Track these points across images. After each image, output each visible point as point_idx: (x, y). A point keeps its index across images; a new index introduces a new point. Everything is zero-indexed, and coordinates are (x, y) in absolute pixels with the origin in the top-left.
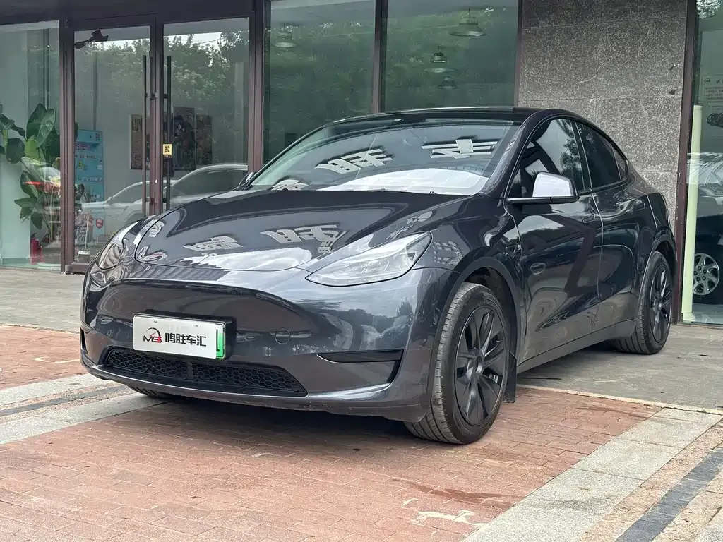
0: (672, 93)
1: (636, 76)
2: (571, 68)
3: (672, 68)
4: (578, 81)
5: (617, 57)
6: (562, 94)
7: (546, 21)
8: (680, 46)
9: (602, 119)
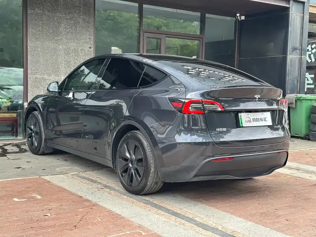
0: (90, 48)
1: (77, 39)
2: (51, 32)
3: (89, 39)
4: (54, 38)
5: (69, 31)
6: (48, 43)
7: (39, 9)
8: (92, 30)
9: (65, 55)
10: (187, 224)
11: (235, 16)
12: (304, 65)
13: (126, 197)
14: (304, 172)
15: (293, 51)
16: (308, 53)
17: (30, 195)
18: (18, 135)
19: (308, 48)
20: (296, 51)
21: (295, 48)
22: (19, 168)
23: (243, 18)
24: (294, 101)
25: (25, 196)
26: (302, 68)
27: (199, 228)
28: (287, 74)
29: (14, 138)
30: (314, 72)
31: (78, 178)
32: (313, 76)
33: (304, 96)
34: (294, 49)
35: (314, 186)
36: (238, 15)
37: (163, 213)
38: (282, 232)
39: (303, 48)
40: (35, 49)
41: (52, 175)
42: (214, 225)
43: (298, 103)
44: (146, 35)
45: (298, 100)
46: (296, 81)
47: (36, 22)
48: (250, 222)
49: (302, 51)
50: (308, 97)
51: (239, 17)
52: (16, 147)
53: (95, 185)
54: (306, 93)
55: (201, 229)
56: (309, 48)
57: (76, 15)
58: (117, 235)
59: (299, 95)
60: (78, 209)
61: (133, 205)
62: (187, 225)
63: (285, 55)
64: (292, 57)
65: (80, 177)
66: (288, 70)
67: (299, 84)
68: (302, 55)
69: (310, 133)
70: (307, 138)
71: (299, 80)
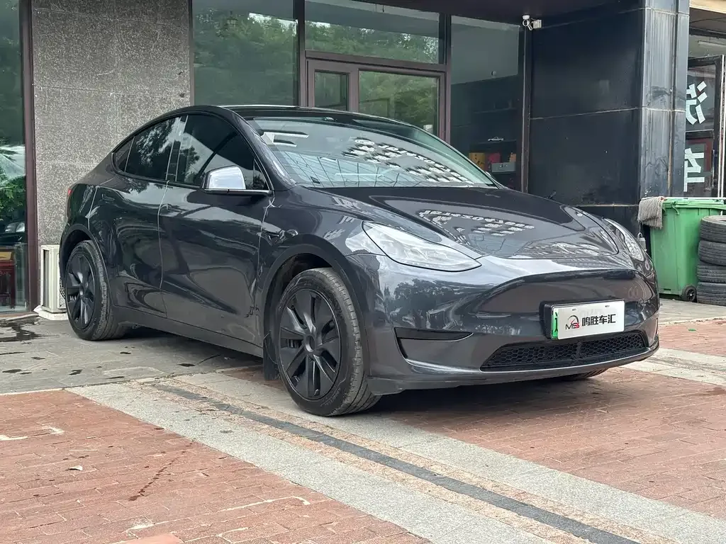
0: (182, 95)
1: (151, 76)
2: (88, 59)
3: (180, 74)
4: (96, 73)
5: (132, 56)
6: (81, 84)
7: (58, 5)
8: (186, 55)
9: (122, 114)
10: (412, 479)
11: (520, 21)
12: (680, 130)
13: (266, 426)
14: (685, 366)
15: (654, 97)
16: (689, 103)
17: (38, 428)
18: (17, 302)
19: (688, 92)
20: (661, 98)
21: (659, 90)
22: (14, 371)
23: (538, 24)
24: (659, 214)
25: (26, 430)
26: (676, 138)
27: (439, 488)
28: (643, 152)
29: (7, 309)
30: (702, 146)
31: (155, 391)
32: (701, 155)
33: (681, 200)
34: (658, 93)
35: (708, 395)
36: (526, 17)
37: (354, 458)
38: (636, 492)
39: (677, 92)
40: (52, 100)
41: (92, 385)
42: (475, 480)
43: (670, 216)
44: (314, 65)
45: (668, 210)
46: (662, 169)
47: (52, 34)
48: (561, 473)
49: (676, 98)
50: (691, 202)
51: (528, 23)
52: (10, 328)
53: (194, 404)
54: (686, 195)
55: (445, 491)
56: (692, 91)
57: (146, 19)
58: (243, 507)
59: (671, 200)
60: (150, 454)
61: (284, 443)
62: (412, 482)
63: (636, 108)
64: (652, 112)
65: (160, 388)
66: (645, 142)
67: (669, 173)
68: (676, 105)
69: (697, 285)
70: (690, 296)
71: (670, 164)
